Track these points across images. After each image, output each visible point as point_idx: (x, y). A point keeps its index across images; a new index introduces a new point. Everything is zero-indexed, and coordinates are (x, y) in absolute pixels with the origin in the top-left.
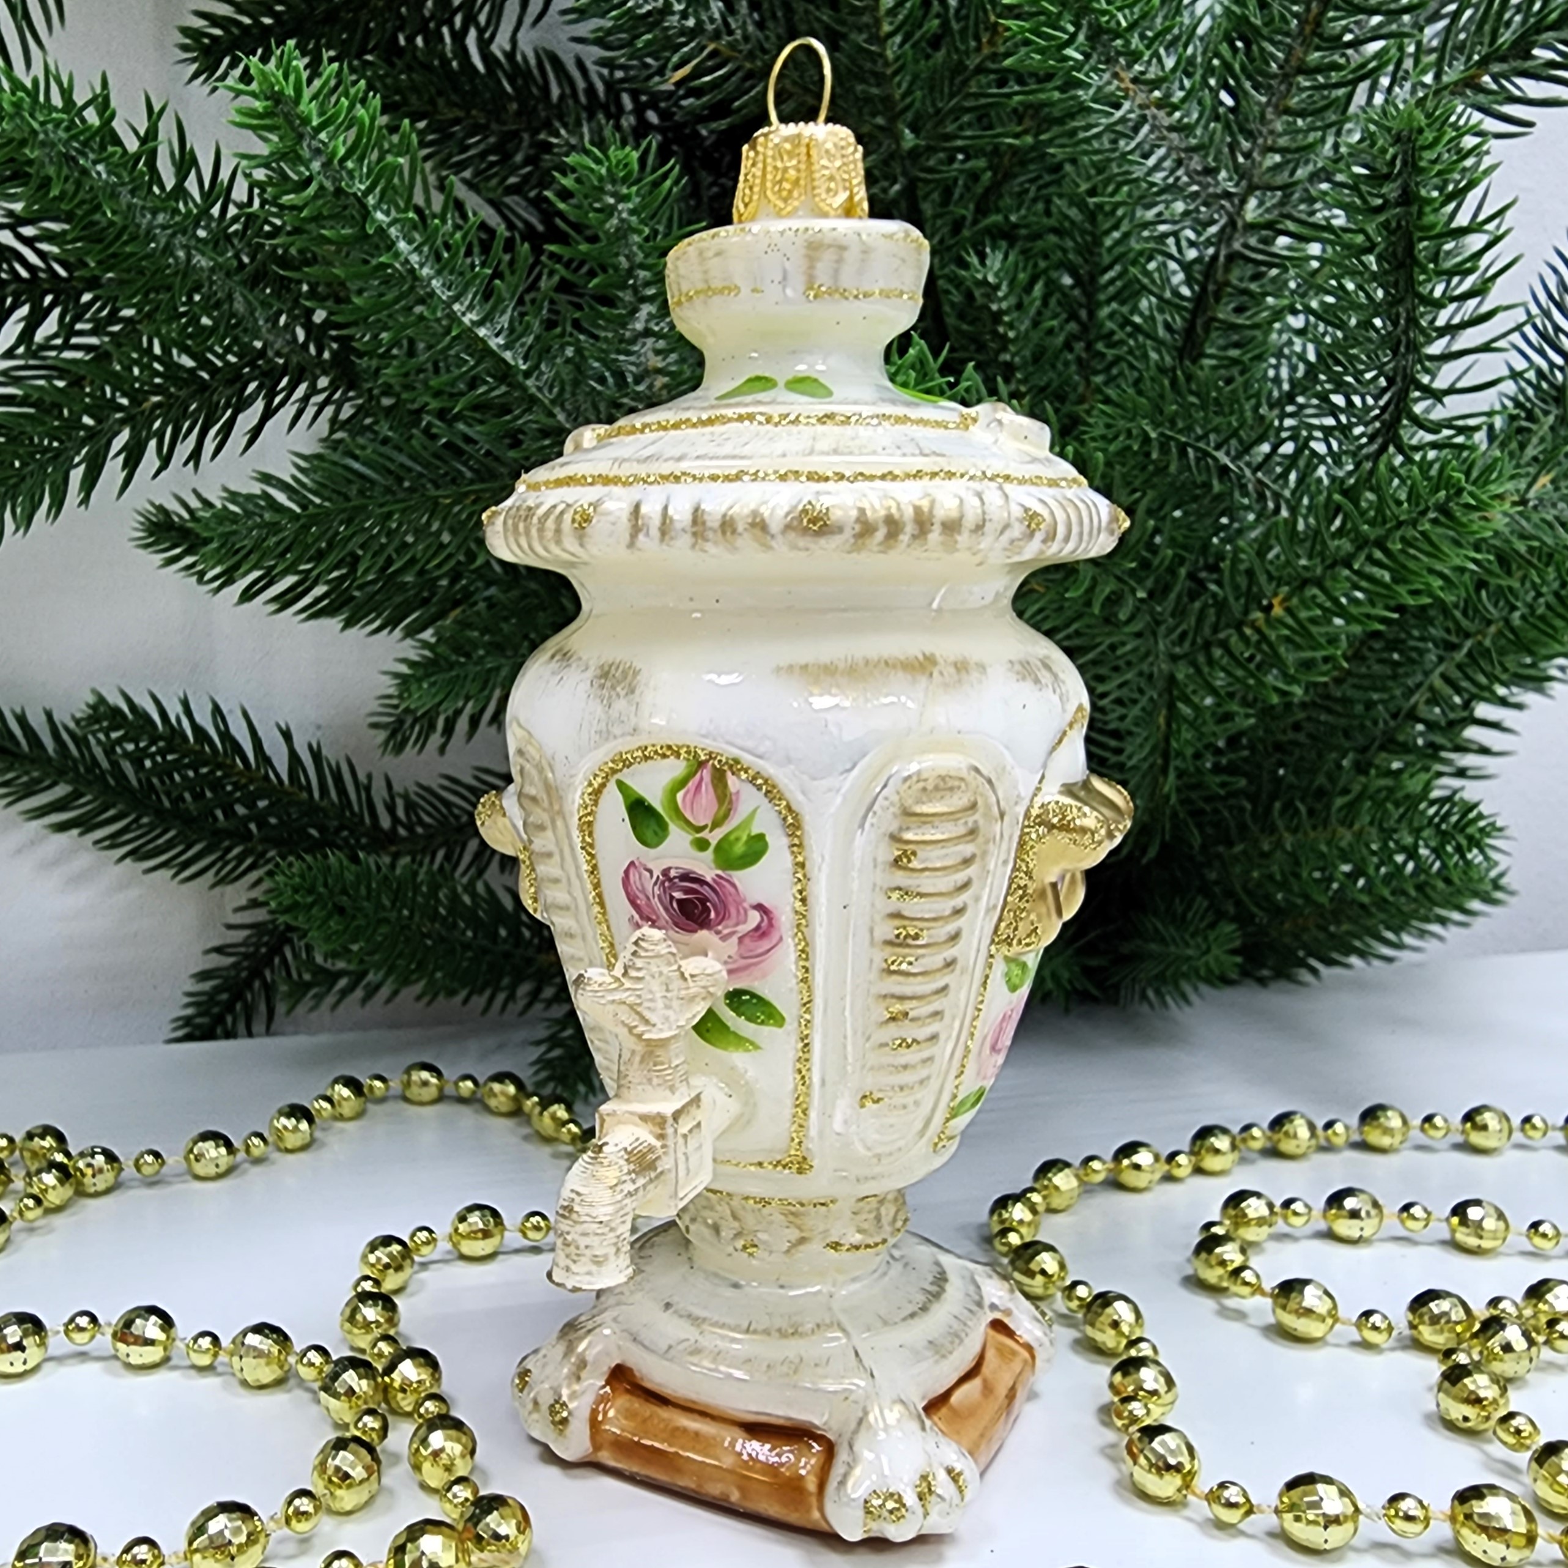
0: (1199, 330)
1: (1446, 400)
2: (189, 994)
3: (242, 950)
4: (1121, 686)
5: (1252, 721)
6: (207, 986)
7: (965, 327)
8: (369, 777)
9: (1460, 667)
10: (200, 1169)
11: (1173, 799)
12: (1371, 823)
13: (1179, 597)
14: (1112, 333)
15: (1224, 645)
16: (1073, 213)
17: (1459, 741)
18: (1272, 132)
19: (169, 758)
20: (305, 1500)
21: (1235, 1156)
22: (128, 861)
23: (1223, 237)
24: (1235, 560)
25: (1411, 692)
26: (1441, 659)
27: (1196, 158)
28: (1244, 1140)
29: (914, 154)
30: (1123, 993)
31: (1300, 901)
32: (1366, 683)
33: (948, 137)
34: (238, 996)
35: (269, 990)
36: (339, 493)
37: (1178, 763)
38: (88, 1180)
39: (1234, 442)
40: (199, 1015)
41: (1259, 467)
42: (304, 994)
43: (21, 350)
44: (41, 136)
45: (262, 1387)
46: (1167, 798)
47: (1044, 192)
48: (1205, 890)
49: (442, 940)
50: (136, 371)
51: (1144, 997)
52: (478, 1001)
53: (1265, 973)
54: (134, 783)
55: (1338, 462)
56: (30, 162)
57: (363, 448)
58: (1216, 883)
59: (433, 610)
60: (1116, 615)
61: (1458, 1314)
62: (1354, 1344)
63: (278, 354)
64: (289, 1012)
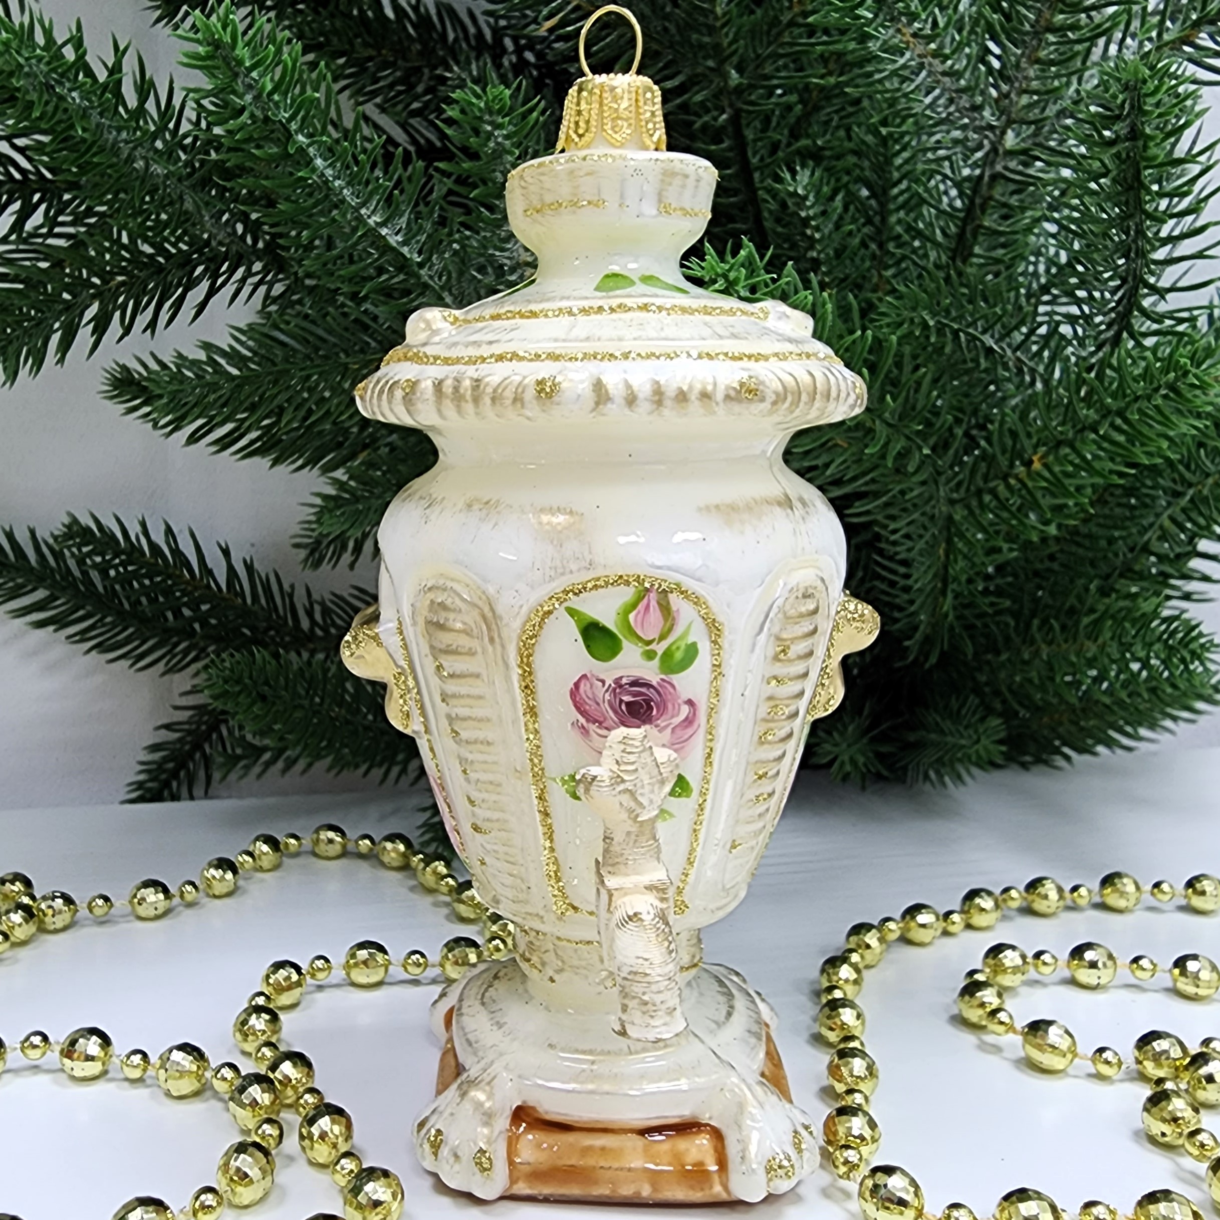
0: (968, 235)
1: (1169, 296)
2: (142, 763)
3: (186, 727)
4: (909, 524)
5: (1015, 554)
6: (157, 756)
7: (780, 229)
8: (292, 587)
9: (1184, 510)
10: (142, 911)
11: (951, 617)
12: (1112, 638)
13: (957, 452)
14: (899, 236)
15: (993, 492)
16: (870, 139)
17: (1184, 570)
18: (1026, 78)
19: (130, 568)
20: (210, 1196)
21: (998, 914)
22: (94, 653)
23: (987, 161)
24: (1002, 423)
25: (1145, 530)
26: (1169, 504)
27: (965, 97)
28: (1005, 900)
29: (739, 90)
30: (910, 774)
31: (1055, 701)
32: (1109, 522)
33: (767, 77)
34: (182, 765)
35: (207, 761)
36: (268, 359)
37: (954, 586)
38: (48, 919)
39: (998, 327)
40: (150, 780)
41: (1018, 348)
42: (235, 765)
43: (13, 237)
44: (26, 69)
45: (181, 1098)
46: (946, 615)
47: (846, 121)
48: (977, 690)
49: (348, 722)
50: (108, 257)
51: (926, 777)
52: (377, 773)
53: (1028, 758)
54: (101, 589)
55: (1082, 344)
56: (18, 89)
57: (288, 323)
58: (987, 684)
59: (345, 452)
60: (905, 467)
61: (1176, 1052)
62: (1090, 1075)
63: (221, 244)
64: (224, 778)
